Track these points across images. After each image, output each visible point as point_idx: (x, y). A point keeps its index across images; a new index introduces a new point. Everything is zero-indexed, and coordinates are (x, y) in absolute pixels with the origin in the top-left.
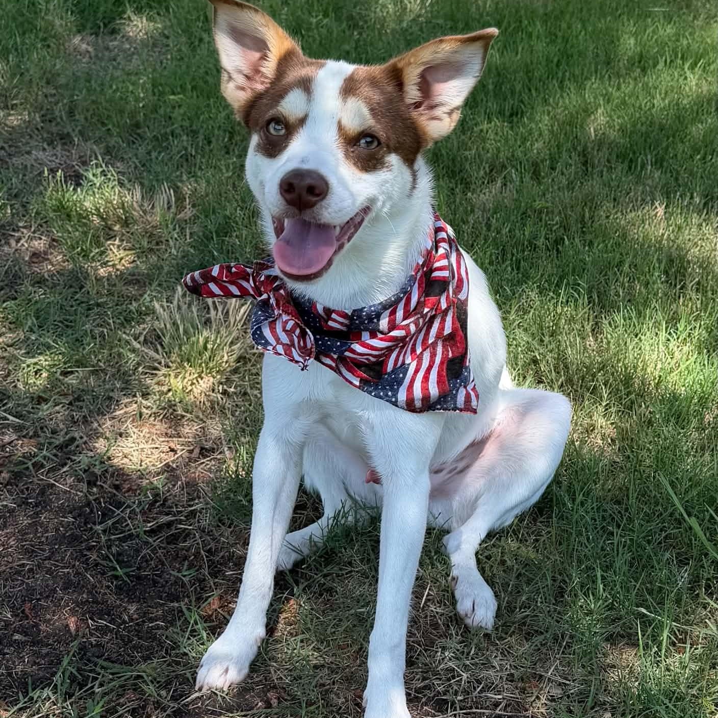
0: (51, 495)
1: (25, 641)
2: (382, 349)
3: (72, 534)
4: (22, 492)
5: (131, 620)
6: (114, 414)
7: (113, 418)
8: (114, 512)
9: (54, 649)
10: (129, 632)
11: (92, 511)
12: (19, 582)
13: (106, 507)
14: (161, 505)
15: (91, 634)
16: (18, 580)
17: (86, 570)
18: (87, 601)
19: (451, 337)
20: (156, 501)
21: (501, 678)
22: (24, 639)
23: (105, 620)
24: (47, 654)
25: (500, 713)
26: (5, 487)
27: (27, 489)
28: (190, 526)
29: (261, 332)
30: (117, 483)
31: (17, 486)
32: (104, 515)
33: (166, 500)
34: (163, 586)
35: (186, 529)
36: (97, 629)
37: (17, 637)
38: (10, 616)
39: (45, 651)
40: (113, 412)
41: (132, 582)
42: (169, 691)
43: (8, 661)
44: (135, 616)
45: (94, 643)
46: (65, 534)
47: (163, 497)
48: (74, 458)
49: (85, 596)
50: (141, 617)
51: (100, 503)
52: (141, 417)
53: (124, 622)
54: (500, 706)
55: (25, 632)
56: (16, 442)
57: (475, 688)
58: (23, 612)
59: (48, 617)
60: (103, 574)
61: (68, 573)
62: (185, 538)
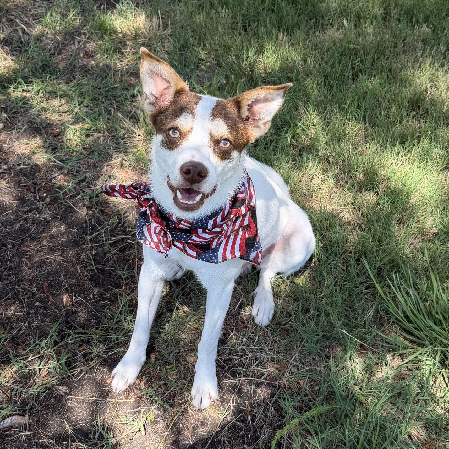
0: (69, 213)
1: (41, 306)
2: (209, 239)
3: (75, 240)
4: (56, 209)
5: (94, 298)
6: (109, 163)
7: (108, 165)
8: (98, 228)
9: (54, 312)
10: (92, 305)
11: (87, 226)
12: (44, 268)
13: (94, 225)
14: (122, 225)
15: (73, 305)
16: (44, 267)
17: (78, 264)
18: (75, 284)
19: (248, 226)
20: (119, 223)
21: (268, 358)
22: (40, 305)
23: (81, 297)
24: (50, 315)
25: (263, 380)
26: (47, 206)
27: (58, 207)
28: (133, 241)
29: (143, 232)
30: (103, 208)
31: (54, 205)
32: (92, 229)
33: (124, 223)
34: (114, 278)
35: (131, 243)
36: (76, 303)
37: (37, 304)
38: (36, 290)
39: (50, 313)
40: (109, 161)
41: (99, 273)
42: (104, 345)
43: (30, 318)
44: (96, 296)
45: (74, 311)
46: (71, 240)
47: (123, 221)
48: (84, 190)
49: (74, 281)
50: (99, 297)
51: (92, 222)
52: (121, 166)
53: (90, 299)
54: (264, 376)
55: (41, 301)
56: (58, 177)
57: (254, 363)
58: (43, 288)
59: (54, 292)
60: (86, 267)
61: (69, 265)
62: (130, 248)
